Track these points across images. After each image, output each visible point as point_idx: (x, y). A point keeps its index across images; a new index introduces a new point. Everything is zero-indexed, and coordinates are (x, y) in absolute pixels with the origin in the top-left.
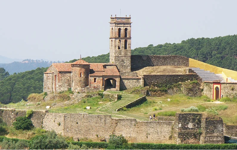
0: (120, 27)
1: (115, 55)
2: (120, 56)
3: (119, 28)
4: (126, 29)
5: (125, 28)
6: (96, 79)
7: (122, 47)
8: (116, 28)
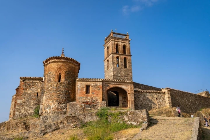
0: (118, 43)
1: (114, 73)
2: (119, 75)
3: (116, 43)
4: (124, 47)
5: (123, 44)
6: (90, 87)
7: (122, 65)
8: (113, 42)
